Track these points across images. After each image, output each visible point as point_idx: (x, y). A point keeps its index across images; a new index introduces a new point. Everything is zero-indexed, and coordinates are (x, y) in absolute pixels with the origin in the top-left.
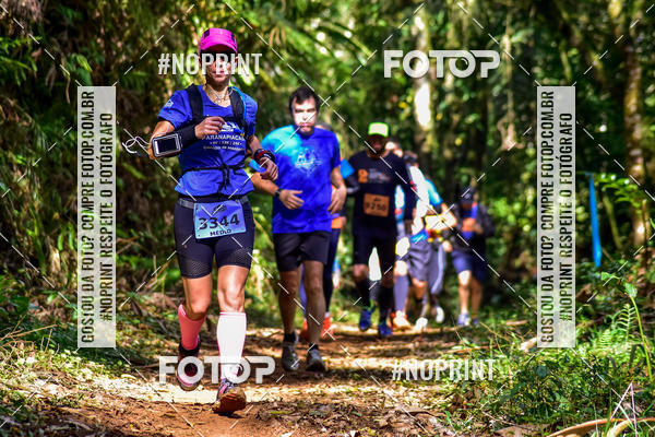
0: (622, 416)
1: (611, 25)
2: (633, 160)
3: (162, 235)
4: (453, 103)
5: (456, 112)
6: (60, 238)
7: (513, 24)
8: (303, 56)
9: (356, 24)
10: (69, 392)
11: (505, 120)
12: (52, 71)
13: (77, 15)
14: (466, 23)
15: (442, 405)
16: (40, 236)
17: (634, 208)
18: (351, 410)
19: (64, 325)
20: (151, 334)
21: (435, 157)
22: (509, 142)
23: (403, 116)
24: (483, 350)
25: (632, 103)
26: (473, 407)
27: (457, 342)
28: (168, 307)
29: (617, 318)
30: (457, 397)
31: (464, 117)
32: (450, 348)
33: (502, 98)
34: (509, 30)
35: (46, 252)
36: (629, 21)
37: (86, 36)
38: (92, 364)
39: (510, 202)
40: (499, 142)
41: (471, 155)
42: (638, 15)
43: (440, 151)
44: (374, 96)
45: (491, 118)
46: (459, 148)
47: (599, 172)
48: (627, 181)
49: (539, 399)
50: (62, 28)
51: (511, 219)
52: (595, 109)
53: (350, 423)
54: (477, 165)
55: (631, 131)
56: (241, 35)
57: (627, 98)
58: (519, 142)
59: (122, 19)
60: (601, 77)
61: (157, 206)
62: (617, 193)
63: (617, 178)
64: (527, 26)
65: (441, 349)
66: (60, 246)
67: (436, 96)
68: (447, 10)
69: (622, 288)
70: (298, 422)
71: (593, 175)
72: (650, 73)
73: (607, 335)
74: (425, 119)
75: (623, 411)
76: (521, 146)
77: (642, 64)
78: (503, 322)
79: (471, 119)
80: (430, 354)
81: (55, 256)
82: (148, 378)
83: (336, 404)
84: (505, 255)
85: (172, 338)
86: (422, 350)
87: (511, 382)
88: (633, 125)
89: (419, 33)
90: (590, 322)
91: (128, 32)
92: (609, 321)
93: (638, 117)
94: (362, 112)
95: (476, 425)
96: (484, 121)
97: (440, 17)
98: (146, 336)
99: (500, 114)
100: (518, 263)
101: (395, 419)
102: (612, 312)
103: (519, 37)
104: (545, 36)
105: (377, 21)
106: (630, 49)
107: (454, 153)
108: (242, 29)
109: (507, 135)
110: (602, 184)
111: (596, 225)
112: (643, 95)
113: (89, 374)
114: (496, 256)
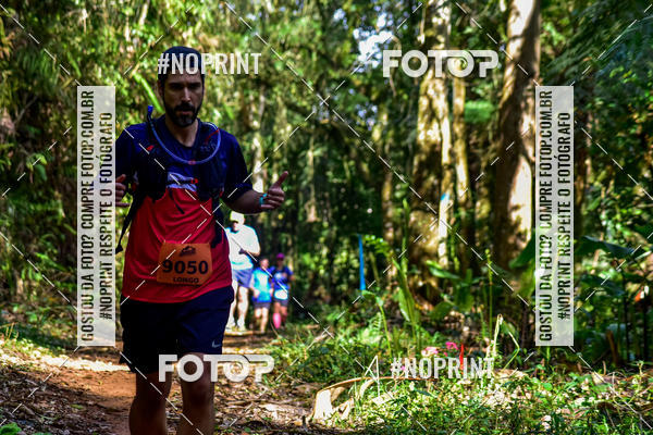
0: (371, 376)
1: (375, 146)
2: (387, 229)
6: (23, 272)
7: (314, 144)
10: (23, 363)
11: (309, 203)
12: (21, 165)
13: (38, 131)
14: (285, 143)
16: (10, 270)
17: (386, 257)
19: (23, 325)
21: (266, 226)
22: (312, 217)
25: (387, 193)
27: (275, 337)
29: (373, 322)
32: (270, 342)
33: (308, 189)
34: (312, 147)
35: (14, 280)
36: (384, 144)
37: (43, 144)
38: (41, 348)
39: (312, 256)
40: (305, 217)
41: (289, 225)
42: (390, 140)
43: (269, 223)
45: (301, 203)
46: (281, 221)
47: (365, 234)
48: (381, 240)
50: (27, 139)
51: (313, 266)
52: (365, 198)
54: (292, 232)
55: (386, 211)
57: (384, 191)
58: (318, 218)
60: (368, 177)
62: (376, 248)
63: (376, 238)
64: (323, 146)
65: (265, 342)
66: (23, 276)
68: (274, 135)
71: (362, 236)
73: (366, 332)
75: (372, 373)
76: (319, 220)
78: (304, 326)
79: (289, 202)
80: (258, 345)
81: (20, 283)
82: (77, 357)
84: (308, 288)
86: (253, 343)
88: (387, 208)
89: (256, 149)
90: (357, 325)
91: (70, 142)
92: (368, 324)
93: (390, 203)
96: (296, 204)
97: (270, 138)
99: (306, 199)
100: (316, 293)
102: (370, 319)
103: (318, 152)
104: (334, 152)
107: (278, 224)
109: (310, 212)
110: (367, 242)
111: (364, 271)
112: (394, 191)
113: (39, 354)
114: (303, 289)
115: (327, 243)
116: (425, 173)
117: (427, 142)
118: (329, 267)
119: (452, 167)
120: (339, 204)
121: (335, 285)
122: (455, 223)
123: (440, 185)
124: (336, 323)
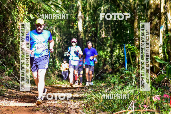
0: (131, 110)
1: (130, 4)
2: (136, 41)
3: (8, 60)
4: (88, 25)
5: (89, 27)
7: (104, 4)
8: (47, 11)
9: (62, 3)
11: (102, 29)
14: (92, 3)
15: (83, 107)
17: (136, 53)
18: (58, 108)
20: (4, 87)
21: (83, 39)
22: (103, 35)
23: (75, 28)
24: (95, 92)
25: (136, 25)
26: (91, 107)
27: (88, 89)
28: (9, 80)
29: (131, 83)
30: (87, 104)
31: (91, 29)
32: (86, 91)
33: (102, 24)
36: (135, 3)
39: (103, 52)
40: (101, 36)
41: (93, 39)
42: (137, 2)
43: (85, 38)
44: (67, 23)
45: (99, 29)
46: (90, 37)
47: (127, 44)
48: (134, 46)
49: (109, 105)
51: (104, 56)
52: (126, 27)
53: (58, 112)
54: (95, 42)
55: (135, 33)
56: (30, 5)
57: (135, 24)
58: (106, 36)
61: (6, 52)
62: (131, 49)
63: (131, 45)
64: (108, 4)
65: (84, 91)
67: (83, 23)
69: (131, 75)
70: (44, 111)
71: (125, 44)
72: (140, 17)
73: (128, 87)
74: (81, 29)
75: (131, 108)
77: (138, 15)
78: (101, 84)
79: (93, 29)
80: (81, 93)
82: (3, 99)
83: (54, 107)
84: (102, 66)
85: (10, 88)
86: (79, 92)
87: (102, 100)
88: (136, 31)
89: (79, 6)
90: (123, 84)
92: (128, 84)
93: (137, 29)
94: (64, 27)
95: (92, 112)
96: (97, 30)
97: (85, 1)
98: (3, 88)
99: (101, 28)
100: (105, 68)
101: (70, 111)
102: (129, 81)
103: (106, 7)
105: (67, 2)
106: (136, 11)
107: (88, 38)
108: (30, 4)
109: (103, 33)
110: (128, 47)
111: (126, 58)
112: (139, 23)
114: (100, 66)
115: (110, 46)
116: (153, 18)
117: (154, 4)
118: (111, 57)
119: (165, 13)
120: (115, 30)
121: (113, 65)
122: (166, 38)
124: (114, 83)
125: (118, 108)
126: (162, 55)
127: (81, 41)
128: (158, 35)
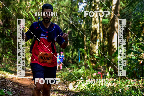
1: (82, 29)
2: (85, 47)
13: (8, 25)
16: (1, 55)
17: (85, 53)
19: (4, 68)
25: (85, 39)
27: (60, 71)
34: (68, 29)
36: (84, 28)
37: (9, 28)
38: (8, 73)
39: (68, 53)
42: (86, 28)
47: (80, 48)
48: (84, 50)
51: (68, 55)
52: (80, 40)
55: (84, 43)
59: (14, 25)
60: (81, 36)
62: (82, 51)
63: (82, 49)
64: (71, 29)
72: (87, 36)
73: (80, 70)
75: (82, 79)
76: (70, 45)
77: (86, 34)
78: (66, 69)
81: (4, 58)
90: (78, 68)
92: (81, 68)
100: (69, 61)
104: (73, 30)
106: (85, 32)
110: (80, 50)
111: (80, 56)
112: (86, 39)
113: (8, 74)
114: (66, 60)
115: (71, 50)
116: (93, 35)
117: (94, 28)
118: (72, 56)
119: (99, 33)
120: (74, 42)
121: (73, 60)
122: (100, 46)
123: (97, 37)
124: (73, 68)
125: (75, 79)
126: (97, 55)
127: (56, 47)
128: (96, 44)
